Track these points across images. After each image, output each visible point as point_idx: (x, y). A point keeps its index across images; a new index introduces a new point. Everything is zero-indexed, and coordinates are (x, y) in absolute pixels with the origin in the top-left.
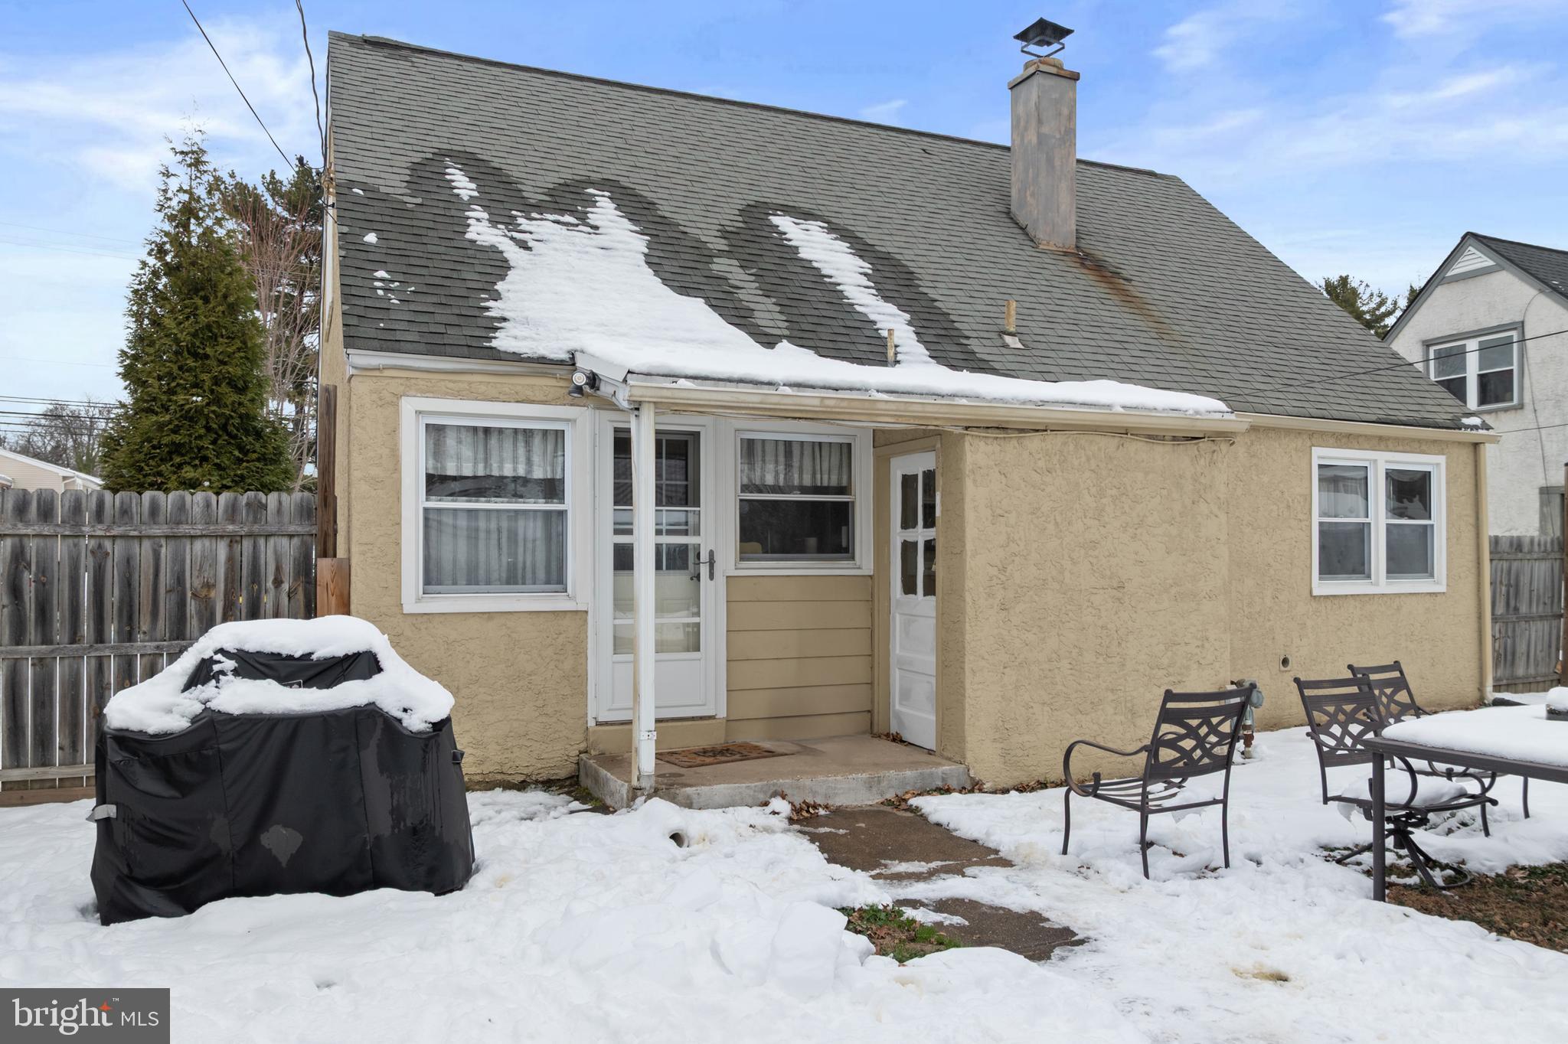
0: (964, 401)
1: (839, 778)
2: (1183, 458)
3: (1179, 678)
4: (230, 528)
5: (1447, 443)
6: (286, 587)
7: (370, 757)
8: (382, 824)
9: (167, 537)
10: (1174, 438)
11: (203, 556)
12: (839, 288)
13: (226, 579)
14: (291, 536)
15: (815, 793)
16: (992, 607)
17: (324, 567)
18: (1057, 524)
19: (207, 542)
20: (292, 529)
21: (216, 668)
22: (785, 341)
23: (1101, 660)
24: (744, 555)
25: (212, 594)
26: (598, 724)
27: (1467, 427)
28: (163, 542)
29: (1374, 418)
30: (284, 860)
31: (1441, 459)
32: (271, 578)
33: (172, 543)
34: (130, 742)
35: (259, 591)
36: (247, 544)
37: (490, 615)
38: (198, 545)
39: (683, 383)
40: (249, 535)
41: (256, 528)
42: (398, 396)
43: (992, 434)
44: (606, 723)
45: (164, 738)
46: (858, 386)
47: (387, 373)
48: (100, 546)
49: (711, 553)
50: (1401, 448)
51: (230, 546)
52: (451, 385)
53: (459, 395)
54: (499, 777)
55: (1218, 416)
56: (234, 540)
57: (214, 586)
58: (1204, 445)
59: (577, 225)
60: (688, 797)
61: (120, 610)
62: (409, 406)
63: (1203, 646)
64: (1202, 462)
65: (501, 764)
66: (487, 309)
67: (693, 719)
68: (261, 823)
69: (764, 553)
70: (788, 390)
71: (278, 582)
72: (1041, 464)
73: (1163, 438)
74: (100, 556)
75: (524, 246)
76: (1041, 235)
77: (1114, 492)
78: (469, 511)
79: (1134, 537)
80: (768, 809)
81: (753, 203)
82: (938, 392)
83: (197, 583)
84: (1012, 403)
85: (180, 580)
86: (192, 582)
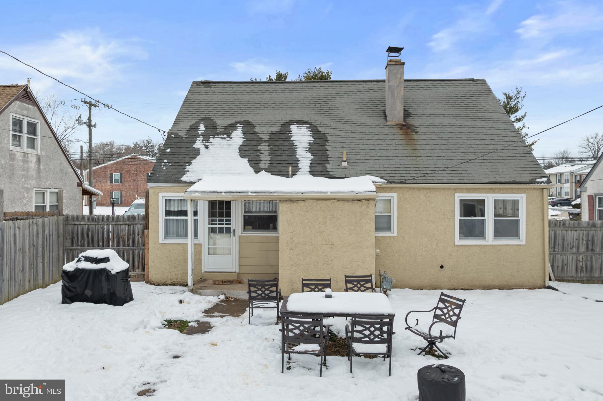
0: (275, 194)
2: (357, 206)
3: (354, 272)
4: (128, 223)
5: (527, 189)
6: (140, 236)
7: (103, 278)
8: (105, 291)
9: (116, 225)
10: (353, 200)
11: (123, 229)
12: (296, 149)
13: (128, 233)
14: (141, 224)
16: (288, 249)
17: (146, 231)
18: (310, 226)
19: (123, 226)
20: (141, 223)
21: (81, 259)
22: (264, 170)
23: (325, 265)
24: (245, 230)
25: (125, 237)
26: (205, 272)
27: (538, 183)
28: (115, 226)
29: (486, 182)
30: (89, 296)
31: (524, 195)
32: (137, 234)
33: (116, 226)
35: (134, 236)
36: (132, 226)
37: (179, 244)
38: (122, 226)
40: (132, 224)
41: (133, 223)
42: (158, 193)
43: (288, 202)
44: (207, 272)
45: (70, 272)
46: (246, 191)
47: (156, 188)
48: (103, 227)
49: (234, 230)
50: (502, 192)
51: (128, 226)
52: (170, 190)
53: (172, 192)
54: (181, 283)
55: (369, 193)
56: (129, 225)
57: (125, 235)
58: (364, 202)
59: (226, 138)
60: (200, 292)
61: (107, 240)
62: (161, 195)
63: (364, 263)
64: (364, 207)
65: (182, 280)
66: (186, 168)
67: (229, 272)
68: (85, 289)
69: (253, 229)
71: (138, 235)
72: (305, 209)
73: (349, 201)
74: (103, 229)
75: (207, 147)
77: (330, 217)
78: (176, 219)
79: (338, 230)
80: (218, 297)
81: (288, 121)
82: (269, 191)
83: (122, 235)
84: (294, 194)
85: (118, 234)
86: (121, 234)
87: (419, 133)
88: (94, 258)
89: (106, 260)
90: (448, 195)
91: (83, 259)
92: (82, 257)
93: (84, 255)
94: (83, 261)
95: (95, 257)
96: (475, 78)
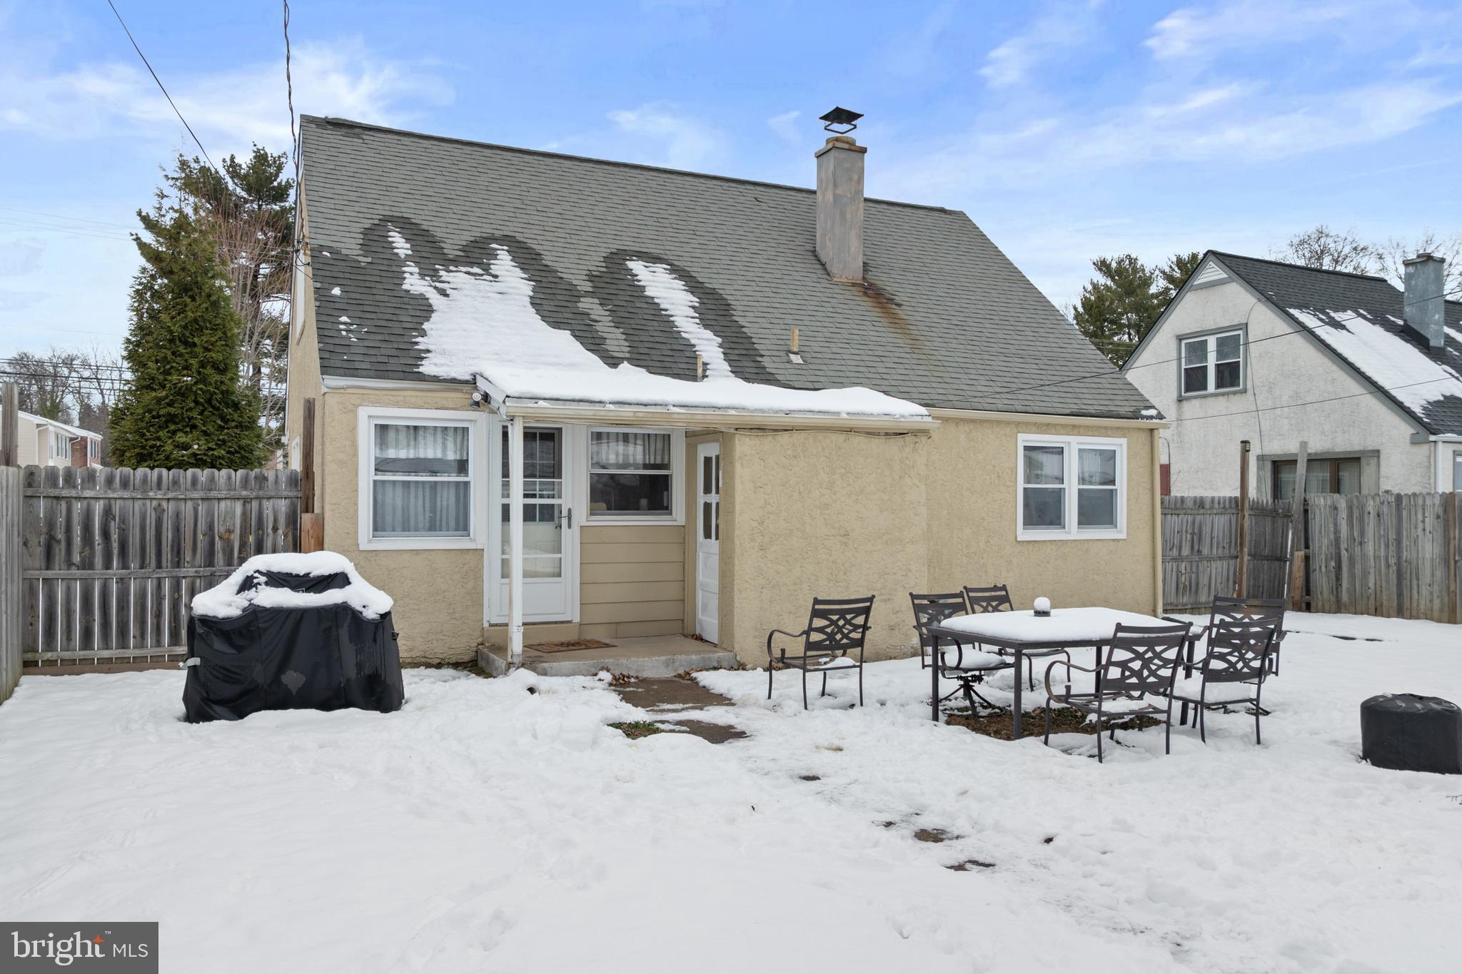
0: (733, 412)
1: (646, 659)
2: (894, 446)
3: (889, 597)
4: (244, 493)
5: (1128, 429)
6: (280, 532)
7: (344, 633)
8: (351, 672)
9: (202, 499)
10: (887, 434)
11: (226, 512)
12: (671, 319)
13: (241, 527)
14: (285, 498)
15: (629, 669)
16: (753, 548)
17: (306, 519)
18: (800, 493)
19: (228, 502)
20: (285, 494)
21: (255, 581)
22: (625, 362)
23: (831, 584)
24: (593, 512)
25: (232, 537)
26: (491, 625)
27: (1143, 417)
28: (200, 502)
29: (1068, 411)
30: (294, 691)
31: (1124, 441)
32: (271, 526)
33: (206, 503)
34: (209, 623)
35: (263, 535)
36: (255, 504)
37: (417, 552)
38: (223, 504)
39: (541, 403)
40: (256, 498)
41: (261, 493)
42: (357, 406)
43: (755, 433)
44: (496, 625)
45: (227, 620)
46: (660, 403)
47: (349, 391)
48: (159, 505)
49: (570, 510)
50: (1090, 433)
51: (244, 505)
52: (391, 398)
53: (397, 405)
54: (423, 660)
55: (919, 419)
56: (246, 501)
57: (233, 531)
58: (908, 438)
59: (482, 275)
60: (544, 669)
61: (172, 547)
62: (363, 412)
63: (907, 575)
64: (907, 450)
65: (425, 652)
66: (417, 343)
67: (556, 623)
68: (282, 668)
69: (608, 510)
70: (612, 407)
71: (275, 529)
72: (789, 452)
73: (879, 434)
74: (159, 511)
75: (443, 293)
76: (834, 270)
77: (842, 471)
78: (403, 482)
79: (856, 501)
80: (597, 678)
81: (614, 251)
82: (716, 405)
83: (222, 529)
84: (768, 413)
85: (211, 527)
86: (219, 528)
87: (903, 307)
88: (297, 576)
89: (339, 580)
90: (1005, 435)
91: (263, 579)
92: (256, 575)
93: (263, 569)
94: (264, 586)
95: (301, 574)
96: (947, 208)
